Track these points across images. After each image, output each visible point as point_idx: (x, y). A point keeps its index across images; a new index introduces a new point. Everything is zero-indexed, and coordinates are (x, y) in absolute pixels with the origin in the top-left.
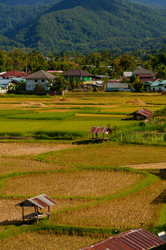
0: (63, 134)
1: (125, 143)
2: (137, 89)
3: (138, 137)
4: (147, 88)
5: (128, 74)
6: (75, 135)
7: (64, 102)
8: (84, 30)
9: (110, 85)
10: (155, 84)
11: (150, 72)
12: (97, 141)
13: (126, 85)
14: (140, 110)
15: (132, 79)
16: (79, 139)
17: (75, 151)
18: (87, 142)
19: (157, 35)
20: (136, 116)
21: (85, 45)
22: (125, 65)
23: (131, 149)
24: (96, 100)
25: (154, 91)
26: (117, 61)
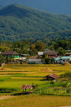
0: (5, 89)
1: (43, 94)
2: (47, 62)
3: (51, 90)
4: (53, 62)
5: (40, 53)
6: (12, 90)
7: (3, 70)
8: (12, 28)
9: (30, 60)
10: (57, 59)
11: (54, 52)
12: (26, 93)
13: (40, 60)
14: (51, 75)
15: (43, 56)
16: (15, 92)
17: (13, 100)
18: (20, 94)
19: (56, 30)
20: (48, 78)
21: (13, 36)
22: (38, 48)
23: (47, 98)
24: (23, 69)
25: (57, 63)
26: (34, 46)
